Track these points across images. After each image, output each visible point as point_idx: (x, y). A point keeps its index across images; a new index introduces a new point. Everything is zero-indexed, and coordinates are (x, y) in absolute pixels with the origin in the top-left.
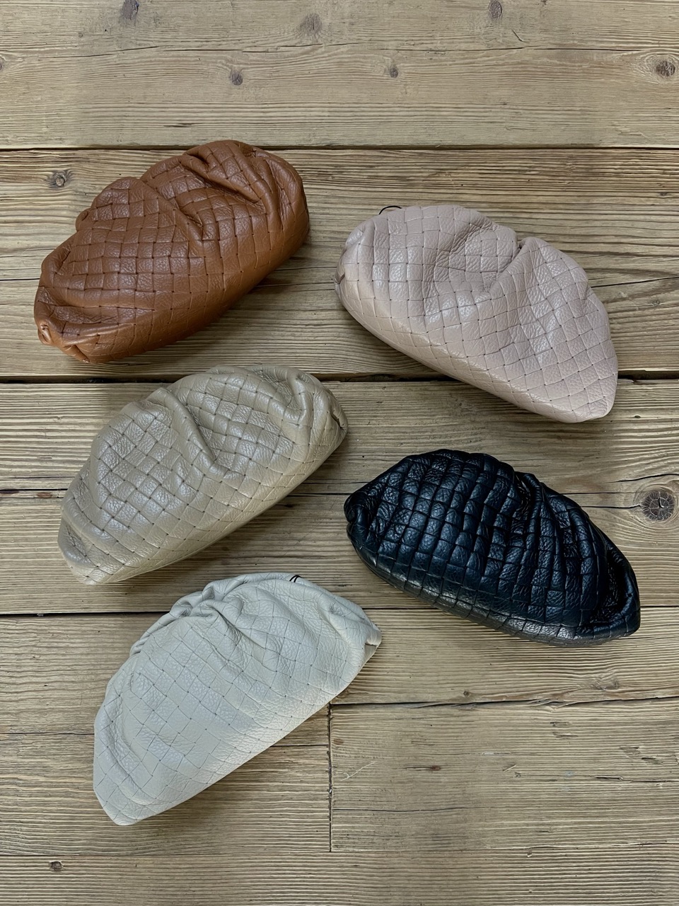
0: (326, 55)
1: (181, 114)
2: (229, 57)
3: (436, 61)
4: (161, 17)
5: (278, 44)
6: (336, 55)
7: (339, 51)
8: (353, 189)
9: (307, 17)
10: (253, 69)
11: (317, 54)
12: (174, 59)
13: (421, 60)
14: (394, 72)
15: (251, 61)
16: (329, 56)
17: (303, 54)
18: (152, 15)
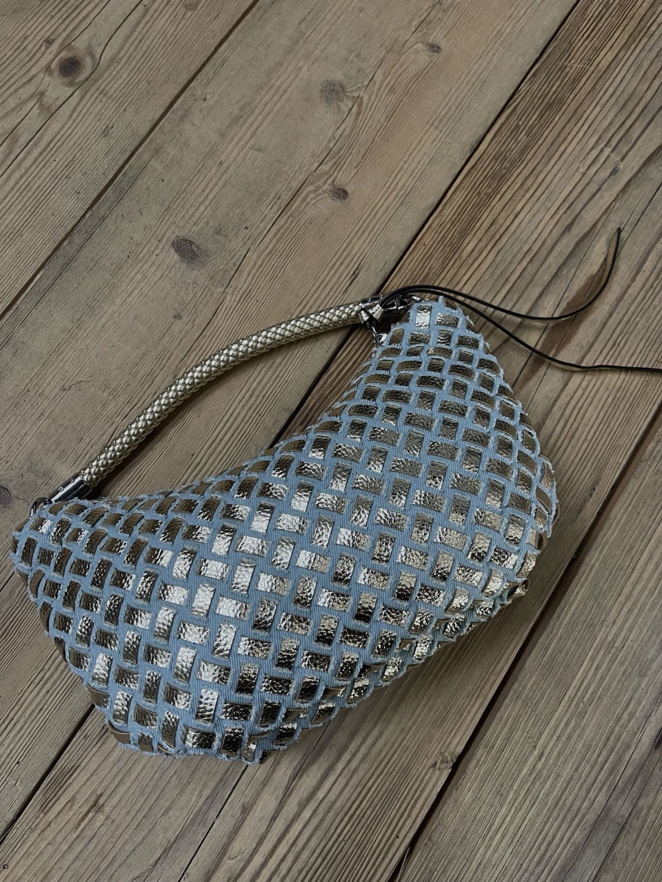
0: (373, 97)
1: (340, 271)
2: (311, 188)
3: (448, 8)
4: (220, 225)
5: (330, 134)
6: (379, 89)
7: (377, 84)
8: (529, 156)
9: (322, 91)
10: (341, 173)
11: (367, 105)
12: (275, 241)
13: (439, 19)
14: (435, 48)
15: (330, 169)
16: (377, 95)
17: (357, 119)
18: (211, 233)
